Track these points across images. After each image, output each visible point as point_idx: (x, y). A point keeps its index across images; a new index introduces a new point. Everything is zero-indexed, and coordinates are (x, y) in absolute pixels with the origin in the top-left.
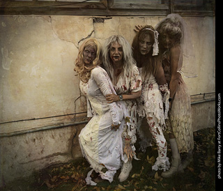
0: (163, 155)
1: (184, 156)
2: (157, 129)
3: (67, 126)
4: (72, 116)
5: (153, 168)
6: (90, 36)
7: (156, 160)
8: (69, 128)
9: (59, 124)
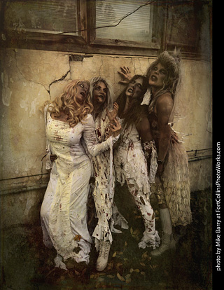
0: (150, 230)
1: (177, 229)
2: (141, 198)
3: (31, 190)
4: (38, 178)
5: (140, 246)
6: (64, 77)
7: (143, 235)
8: (34, 193)
9: (20, 187)
